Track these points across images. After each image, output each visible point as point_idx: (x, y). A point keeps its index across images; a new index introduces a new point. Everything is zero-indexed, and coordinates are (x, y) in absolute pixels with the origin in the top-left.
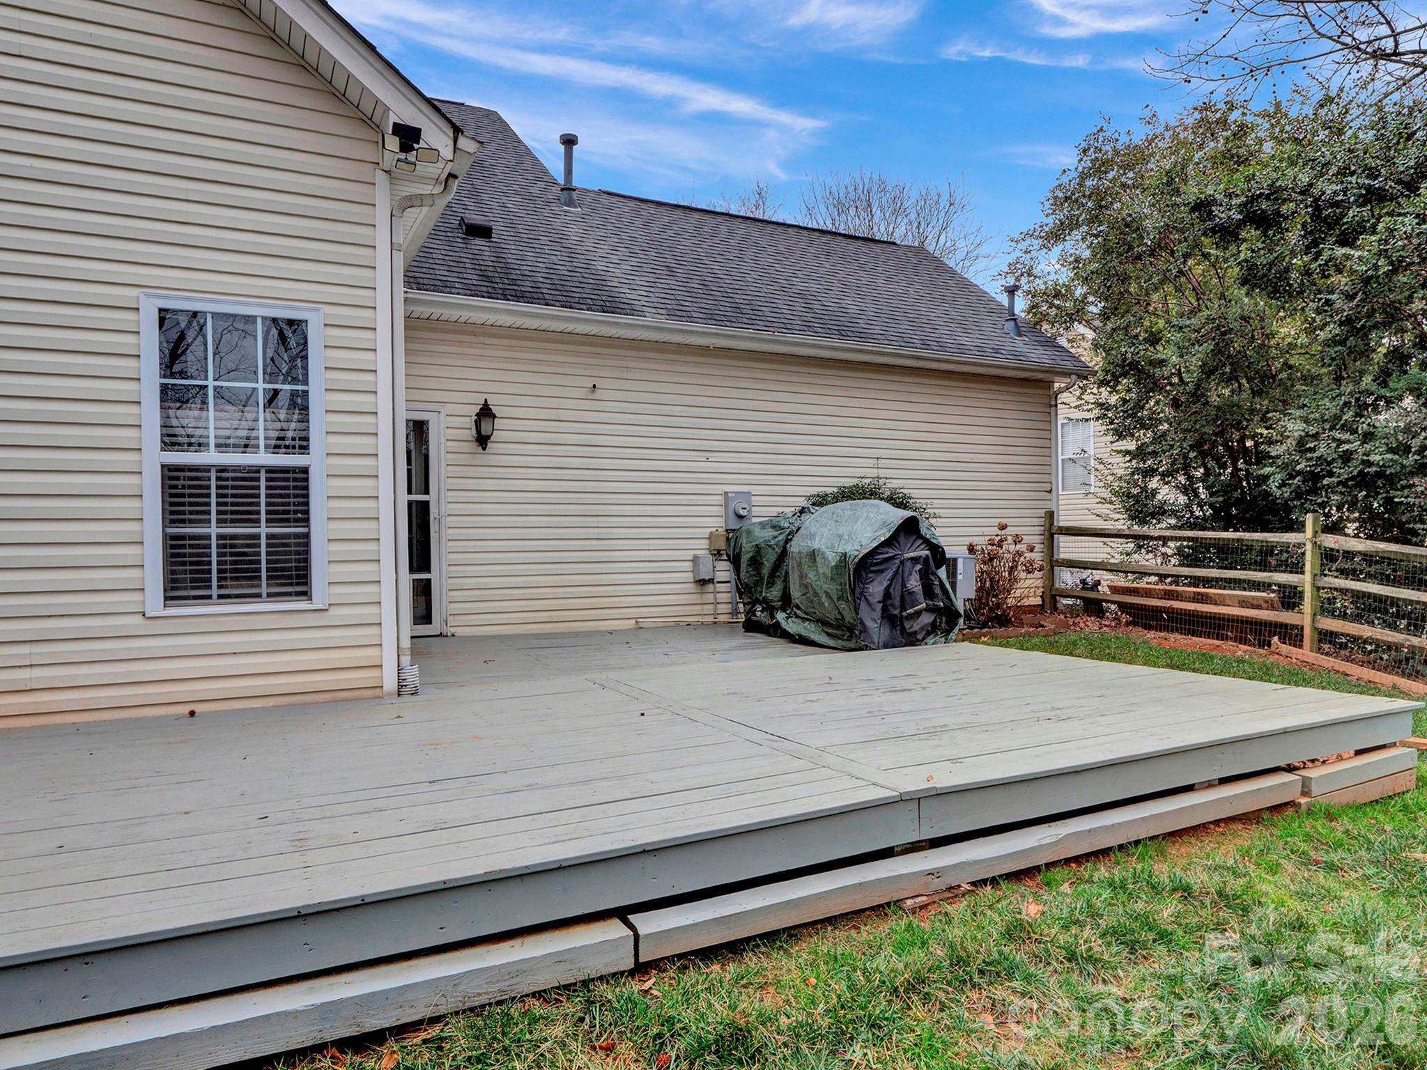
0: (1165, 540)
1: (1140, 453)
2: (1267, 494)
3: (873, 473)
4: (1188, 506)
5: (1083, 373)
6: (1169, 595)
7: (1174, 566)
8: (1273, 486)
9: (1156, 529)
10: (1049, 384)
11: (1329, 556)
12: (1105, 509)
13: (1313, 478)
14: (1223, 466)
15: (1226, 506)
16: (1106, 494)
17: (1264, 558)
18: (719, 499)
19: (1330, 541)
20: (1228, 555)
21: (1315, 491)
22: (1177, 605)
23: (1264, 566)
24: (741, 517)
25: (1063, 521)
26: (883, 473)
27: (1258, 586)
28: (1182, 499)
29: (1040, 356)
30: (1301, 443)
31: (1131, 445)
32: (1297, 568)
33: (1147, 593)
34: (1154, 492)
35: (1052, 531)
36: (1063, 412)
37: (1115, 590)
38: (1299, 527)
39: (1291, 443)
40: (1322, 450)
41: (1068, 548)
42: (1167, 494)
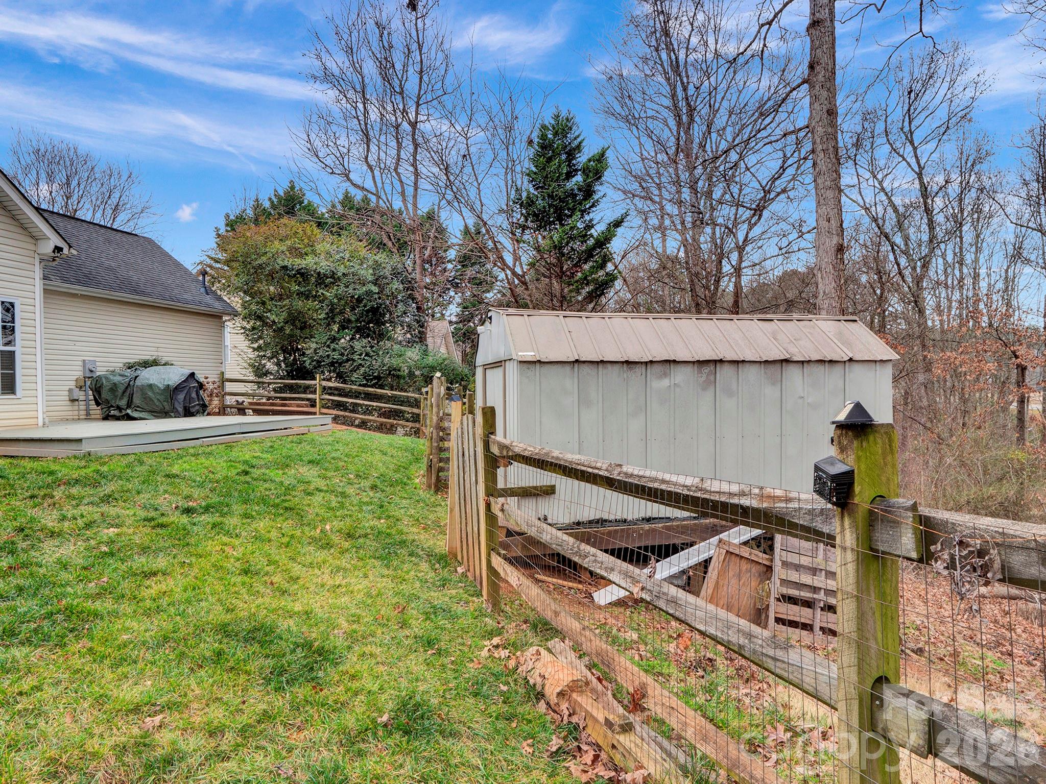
0: (269, 384)
1: (259, 348)
2: (305, 367)
3: (156, 354)
4: (278, 371)
5: (235, 314)
6: (272, 404)
7: (272, 394)
8: (307, 364)
9: (266, 379)
10: (221, 317)
11: (324, 388)
12: (244, 372)
13: (319, 362)
14: (291, 355)
15: (292, 371)
16: (245, 365)
17: (306, 389)
18: (81, 363)
19: (324, 383)
20: (291, 388)
21: (320, 366)
22: (275, 408)
23: (305, 392)
24: (92, 371)
25: (227, 376)
26: (160, 354)
27: (303, 399)
28: (276, 368)
29: (218, 305)
30: (315, 350)
31: (256, 345)
32: (314, 392)
33: (264, 404)
34: (264, 366)
35: (223, 380)
36: (227, 330)
37: (251, 404)
38: (314, 379)
39: (312, 350)
40: (321, 353)
41: (229, 387)
42: (270, 366)
